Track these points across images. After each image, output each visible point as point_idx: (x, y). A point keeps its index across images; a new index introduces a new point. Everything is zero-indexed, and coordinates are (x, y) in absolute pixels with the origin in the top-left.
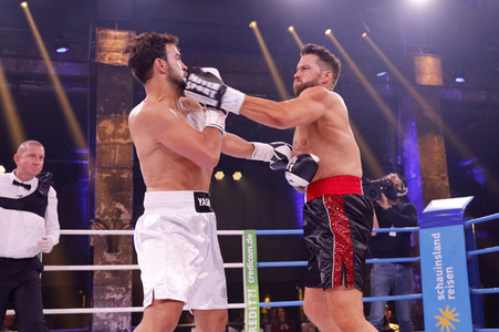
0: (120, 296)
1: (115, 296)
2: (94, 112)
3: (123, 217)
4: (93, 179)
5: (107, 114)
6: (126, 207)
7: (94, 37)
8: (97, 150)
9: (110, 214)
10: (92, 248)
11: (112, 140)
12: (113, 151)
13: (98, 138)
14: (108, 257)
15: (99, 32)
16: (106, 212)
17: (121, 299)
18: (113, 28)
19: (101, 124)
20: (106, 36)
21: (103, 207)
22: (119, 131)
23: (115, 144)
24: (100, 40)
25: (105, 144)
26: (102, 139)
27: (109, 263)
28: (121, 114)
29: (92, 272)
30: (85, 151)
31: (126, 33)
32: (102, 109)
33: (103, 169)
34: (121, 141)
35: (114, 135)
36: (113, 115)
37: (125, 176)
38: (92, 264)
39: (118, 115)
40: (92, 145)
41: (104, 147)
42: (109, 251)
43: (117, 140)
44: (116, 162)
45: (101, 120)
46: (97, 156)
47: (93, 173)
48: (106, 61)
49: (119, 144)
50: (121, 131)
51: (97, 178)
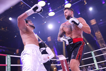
2: (94, 32)
3: (104, 45)
5: (96, 32)
6: (104, 44)
7: (90, 22)
9: (102, 46)
10: (102, 51)
14: (105, 52)
15: (90, 21)
16: (101, 46)
18: (92, 20)
19: (95, 33)
20: (91, 21)
21: (101, 45)
23: (98, 35)
24: (91, 22)
26: (96, 35)
27: (105, 53)
29: (103, 55)
30: (95, 38)
31: (94, 20)
32: (95, 31)
33: (98, 40)
34: (99, 35)
35: (98, 34)
37: (102, 39)
38: (103, 54)
40: (95, 37)
42: (105, 51)
44: (100, 38)
46: (97, 38)
48: (93, 24)
50: (99, 33)
51: (98, 41)
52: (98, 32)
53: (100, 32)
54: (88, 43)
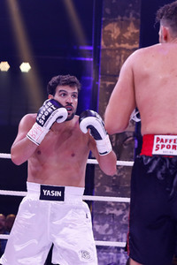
0: (120, 212)
1: (115, 212)
2: (100, 13)
4: (96, 87)
8: (102, 56)
11: (117, 45)
12: (118, 58)
13: (102, 43)
17: (121, 216)
19: (106, 28)
22: (125, 35)
23: (120, 49)
25: (110, 50)
26: (107, 44)
28: (128, 17)
30: (90, 59)
32: (108, 11)
33: (106, 77)
34: (127, 46)
35: (119, 40)
36: (119, 18)
39: (125, 18)
40: (97, 53)
41: (108, 53)
43: (123, 45)
45: (107, 23)
46: (101, 62)
47: (97, 79)
49: (125, 49)
50: (127, 35)
51: (100, 86)
52: (123, 28)
53: (137, 31)
54: (25, 67)
